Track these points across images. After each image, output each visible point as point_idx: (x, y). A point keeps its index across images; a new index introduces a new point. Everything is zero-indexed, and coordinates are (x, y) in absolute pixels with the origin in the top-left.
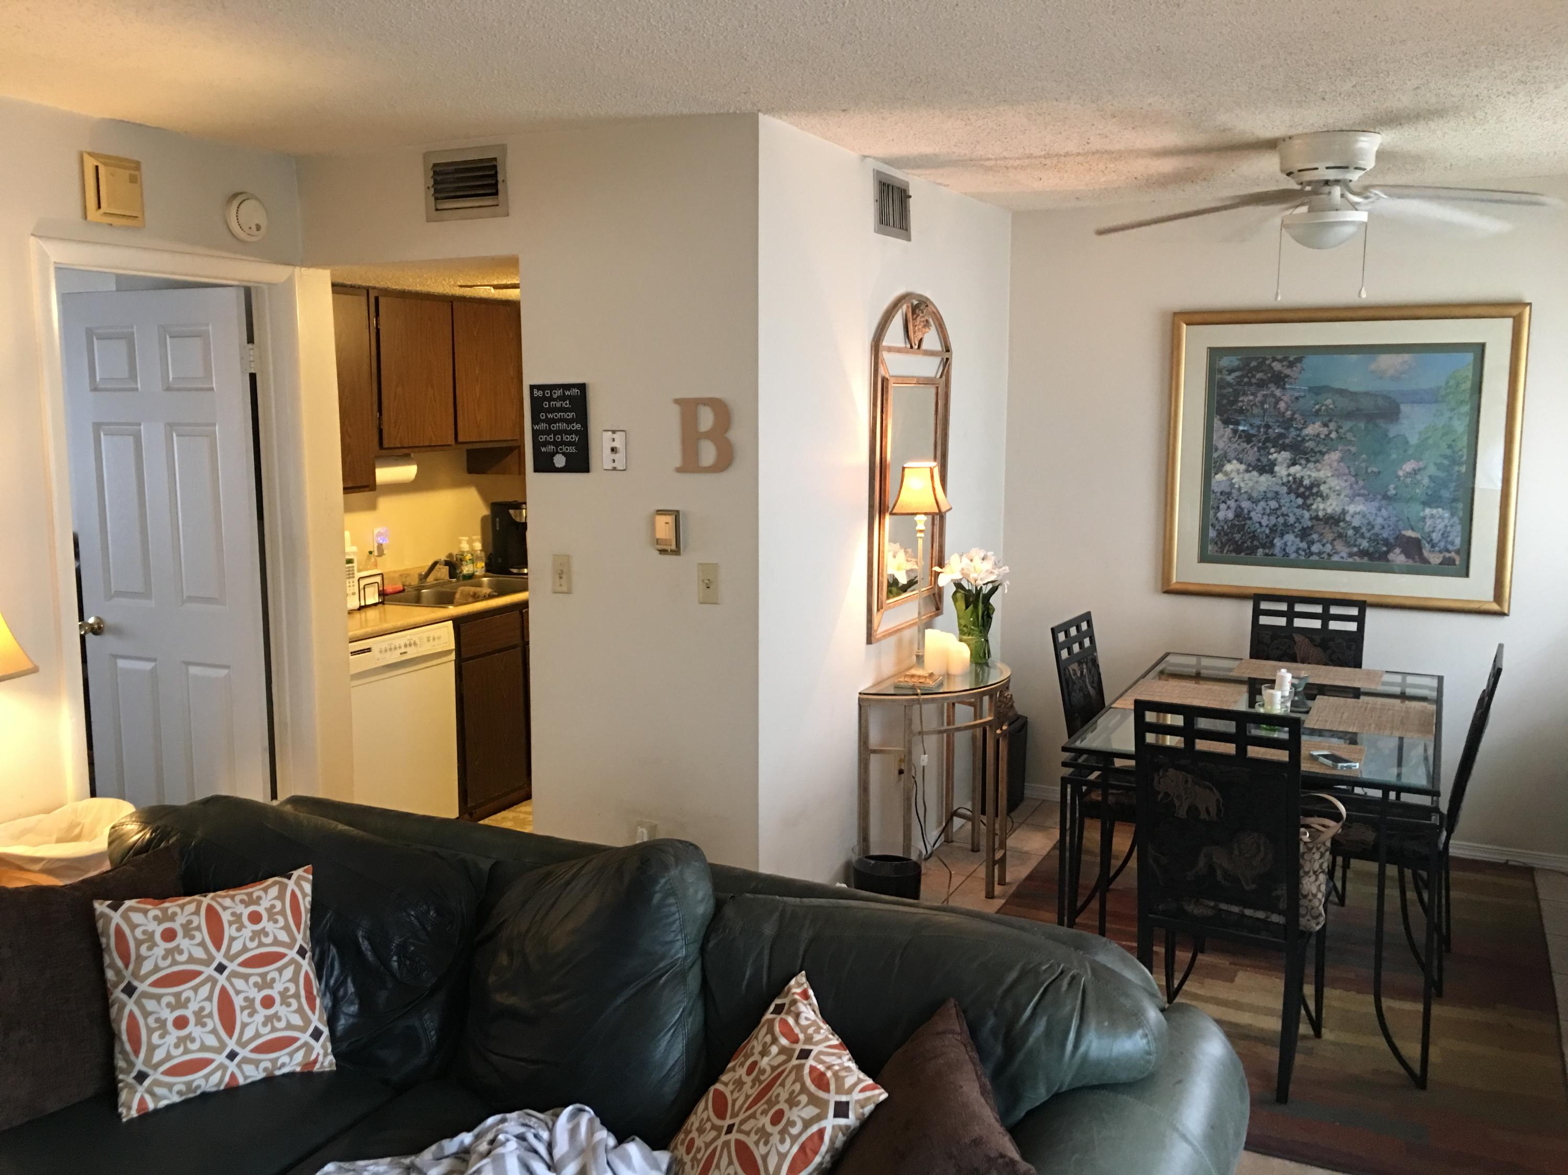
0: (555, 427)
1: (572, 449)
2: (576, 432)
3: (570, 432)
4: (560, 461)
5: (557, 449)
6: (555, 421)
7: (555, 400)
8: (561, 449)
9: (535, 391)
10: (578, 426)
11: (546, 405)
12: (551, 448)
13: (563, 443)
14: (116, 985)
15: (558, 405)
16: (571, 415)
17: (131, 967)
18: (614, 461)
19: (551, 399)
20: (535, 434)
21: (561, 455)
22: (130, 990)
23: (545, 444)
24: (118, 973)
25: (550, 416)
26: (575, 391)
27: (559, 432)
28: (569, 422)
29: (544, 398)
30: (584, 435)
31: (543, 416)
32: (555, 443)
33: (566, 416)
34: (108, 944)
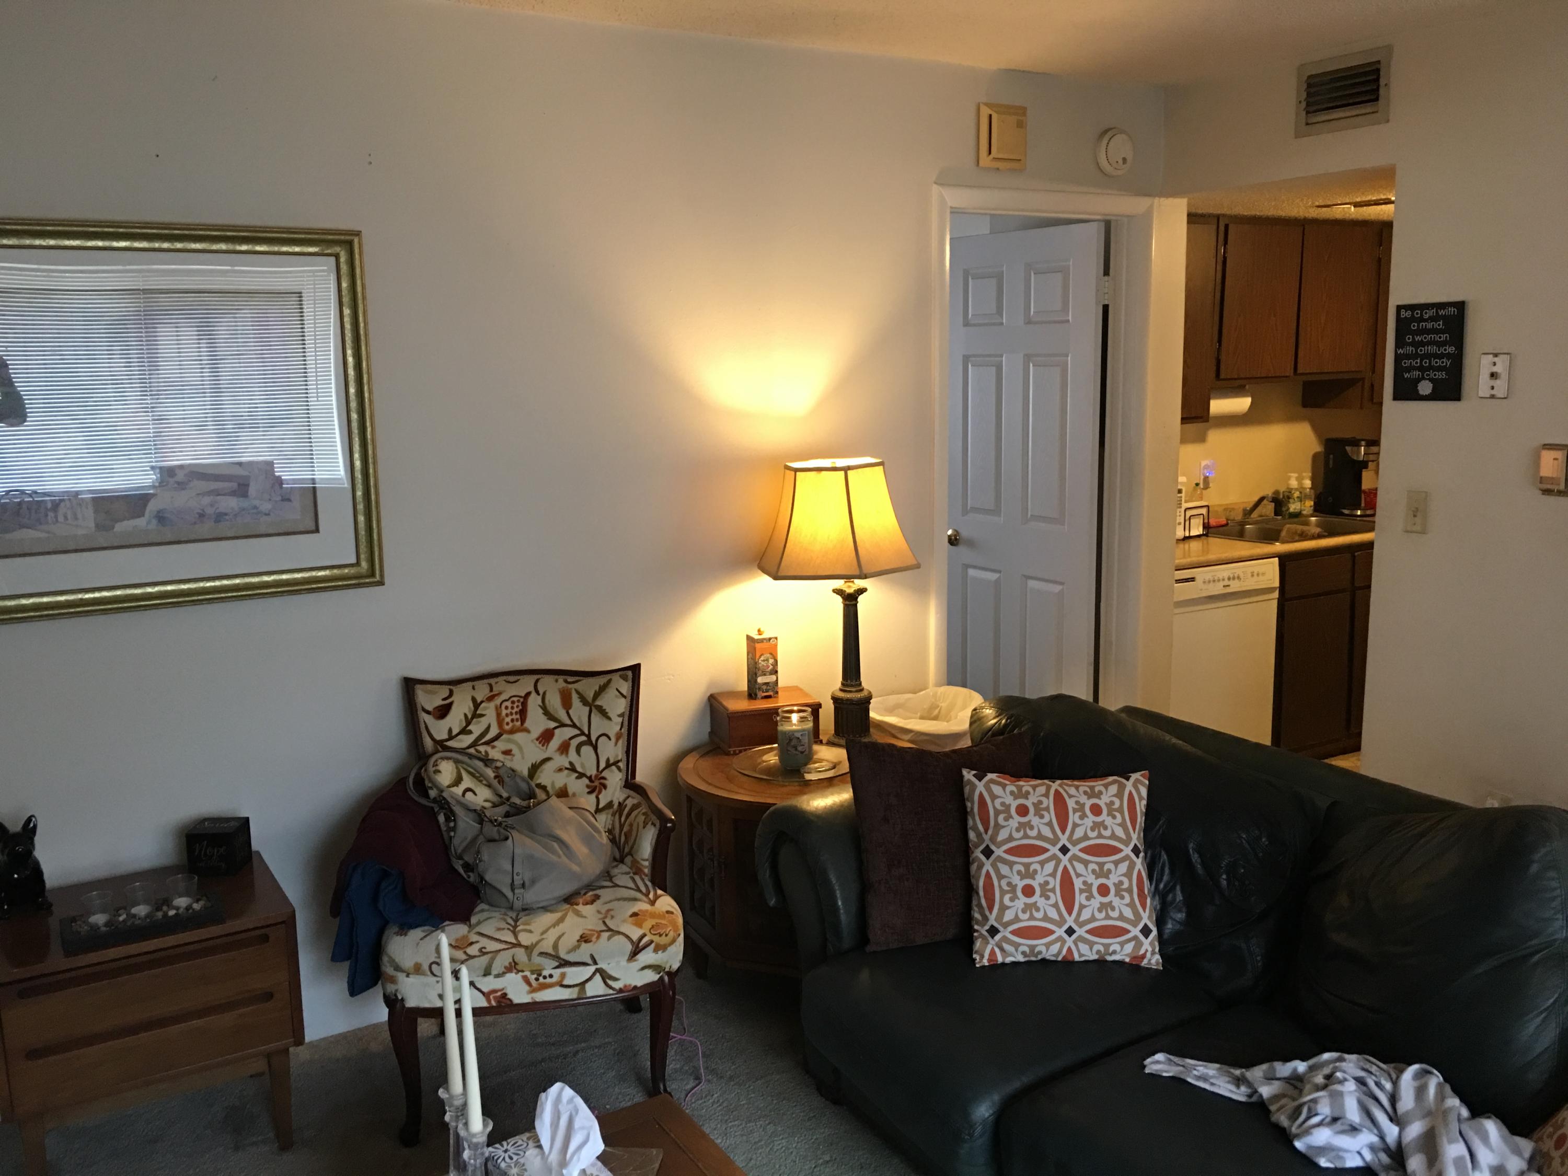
0: (1422, 350)
1: (1442, 375)
2: (1448, 356)
3: (1441, 356)
4: (1425, 388)
5: (1423, 375)
6: (1422, 344)
7: (1426, 320)
8: (1428, 375)
9: (1403, 312)
10: (1451, 349)
11: (1415, 326)
12: (1416, 373)
13: (1431, 368)
14: (977, 846)
15: (1429, 325)
16: (1444, 337)
17: (990, 832)
18: (1493, 388)
19: (1422, 319)
20: (1398, 359)
21: (1427, 381)
22: (988, 853)
23: (1409, 369)
24: (979, 835)
25: (1418, 338)
26: (1452, 310)
27: (1428, 356)
28: (1440, 344)
29: (1413, 319)
30: (1457, 361)
31: (1409, 338)
32: (1421, 368)
33: (1437, 338)
34: (972, 809)
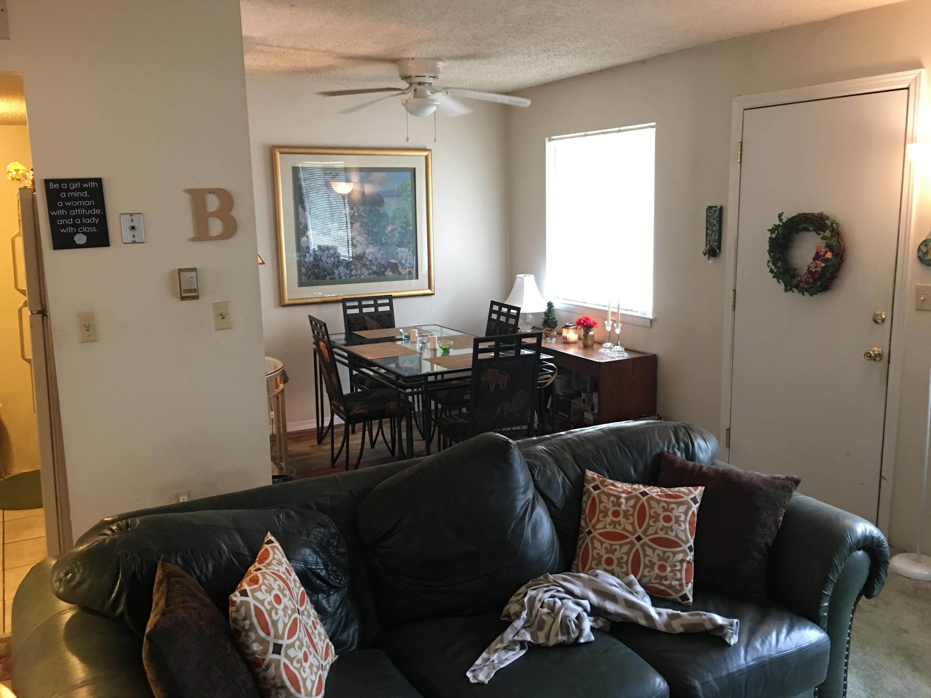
0: (74, 212)
1: (93, 230)
2: (96, 216)
3: (90, 216)
4: (80, 239)
5: (77, 230)
6: (73, 208)
7: (73, 191)
8: (80, 230)
9: (51, 185)
10: (98, 211)
11: (63, 195)
12: (71, 229)
13: (82, 224)
15: (76, 194)
16: (89, 203)
17: (272, 632)
18: (134, 236)
19: (68, 190)
20: (53, 220)
21: (81, 234)
22: (277, 649)
23: (64, 226)
24: (263, 642)
25: (68, 204)
26: (93, 184)
27: (80, 216)
28: (88, 208)
29: (61, 190)
30: (103, 218)
31: (60, 204)
32: (74, 225)
33: (84, 203)
